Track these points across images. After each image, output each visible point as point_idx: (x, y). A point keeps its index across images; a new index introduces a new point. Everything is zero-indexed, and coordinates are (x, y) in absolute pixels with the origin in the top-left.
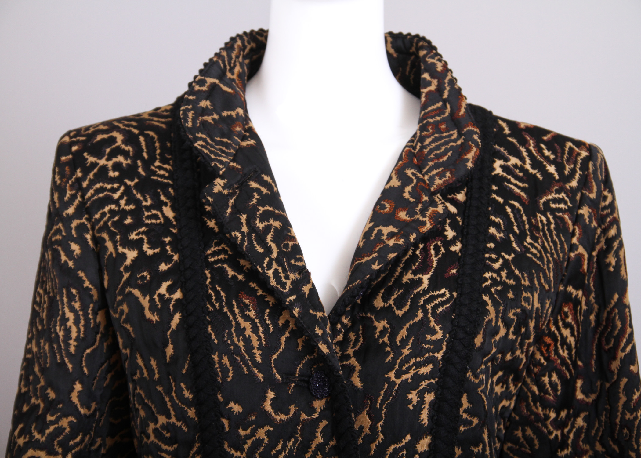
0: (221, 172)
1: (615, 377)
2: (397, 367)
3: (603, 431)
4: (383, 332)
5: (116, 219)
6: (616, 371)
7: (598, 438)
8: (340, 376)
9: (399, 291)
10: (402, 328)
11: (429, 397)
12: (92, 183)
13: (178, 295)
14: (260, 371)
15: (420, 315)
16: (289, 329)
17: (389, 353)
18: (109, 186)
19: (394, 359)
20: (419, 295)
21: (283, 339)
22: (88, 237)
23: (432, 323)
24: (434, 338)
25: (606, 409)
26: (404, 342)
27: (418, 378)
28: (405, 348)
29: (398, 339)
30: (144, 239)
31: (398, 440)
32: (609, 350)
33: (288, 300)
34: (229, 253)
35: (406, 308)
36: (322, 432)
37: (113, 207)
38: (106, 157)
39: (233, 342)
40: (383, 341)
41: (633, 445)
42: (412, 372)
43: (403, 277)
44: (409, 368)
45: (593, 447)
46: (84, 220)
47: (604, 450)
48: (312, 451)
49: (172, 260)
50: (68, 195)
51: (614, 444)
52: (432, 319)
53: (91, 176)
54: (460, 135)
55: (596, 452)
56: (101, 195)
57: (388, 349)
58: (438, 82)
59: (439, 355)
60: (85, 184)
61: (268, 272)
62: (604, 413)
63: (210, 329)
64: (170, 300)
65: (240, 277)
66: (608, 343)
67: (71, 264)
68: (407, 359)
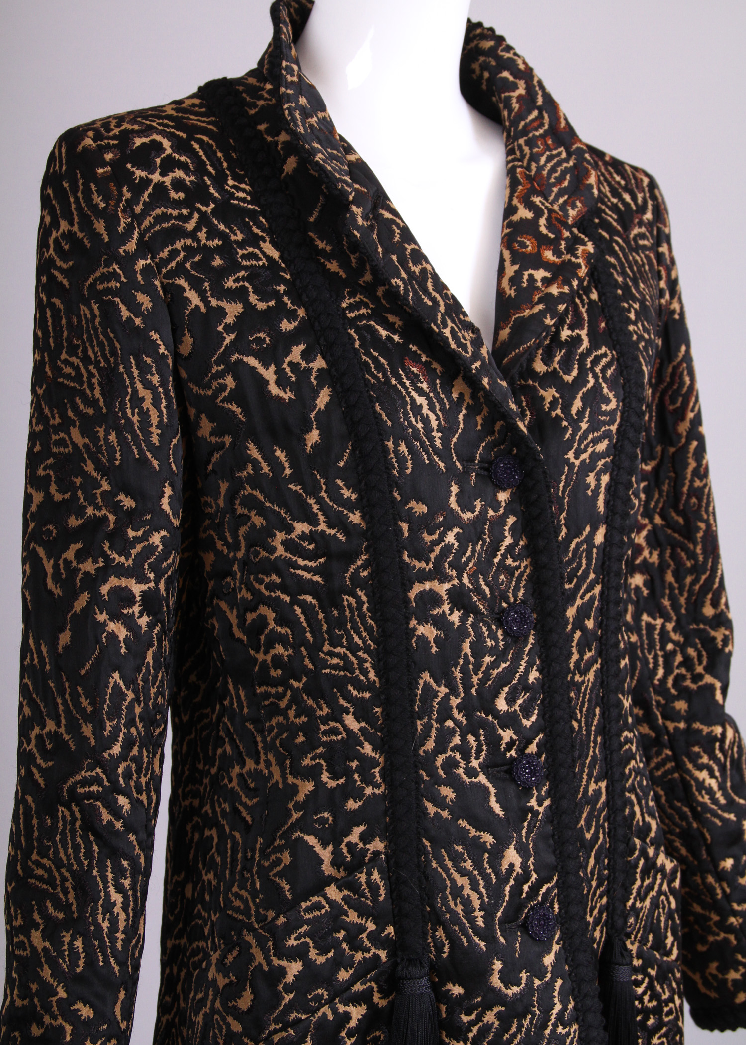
0: (351, 198)
1: (683, 440)
2: (576, 445)
3: (664, 502)
4: (554, 403)
5: (197, 259)
6: (685, 434)
7: (658, 510)
8: (540, 460)
9: (561, 352)
10: (575, 398)
11: (605, 479)
12: (148, 207)
13: (319, 363)
14: (441, 459)
15: (592, 381)
16: (465, 404)
17: (566, 428)
18: (175, 213)
19: (573, 435)
20: (584, 356)
21: (461, 417)
22: (157, 283)
23: (606, 390)
24: (609, 408)
25: (669, 478)
26: (581, 413)
27: (595, 457)
28: (582, 422)
29: (574, 410)
30: (247, 288)
31: (579, 534)
32: (675, 410)
33: (473, 367)
34: (371, 306)
35: (575, 373)
36: (510, 529)
37: (189, 242)
38: (159, 170)
39: (410, 423)
40: (556, 414)
41: (702, 515)
42: (590, 450)
43: (560, 333)
44: (587, 446)
45: (651, 521)
46: (149, 261)
47: (664, 523)
48: (502, 555)
49: (298, 316)
50: (122, 225)
51: (678, 515)
52: (604, 385)
53: (145, 196)
54: (570, 155)
55: (655, 527)
56: (165, 225)
57: (565, 424)
58: (526, 83)
59: (614, 428)
60: (138, 209)
61: (444, 331)
62: (667, 481)
63: (378, 407)
64: (309, 371)
65: (396, 338)
66: (673, 401)
67: (138, 321)
68: (584, 437)
